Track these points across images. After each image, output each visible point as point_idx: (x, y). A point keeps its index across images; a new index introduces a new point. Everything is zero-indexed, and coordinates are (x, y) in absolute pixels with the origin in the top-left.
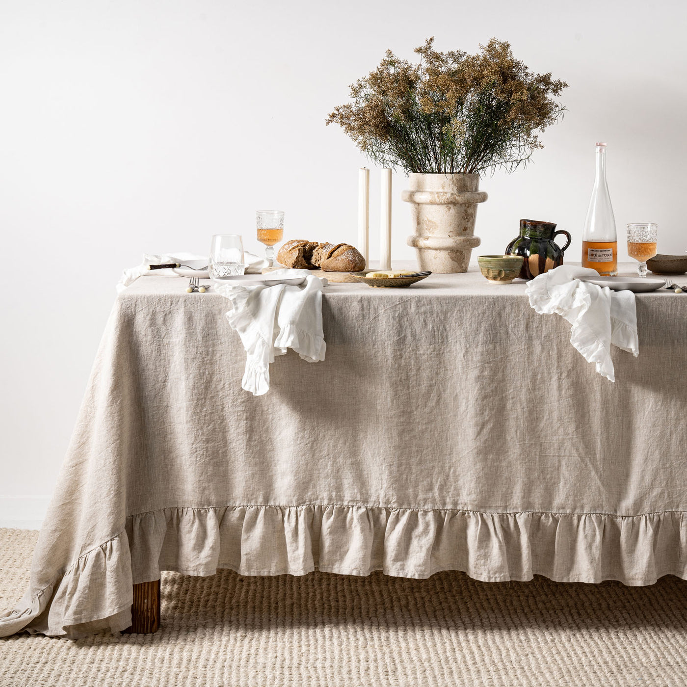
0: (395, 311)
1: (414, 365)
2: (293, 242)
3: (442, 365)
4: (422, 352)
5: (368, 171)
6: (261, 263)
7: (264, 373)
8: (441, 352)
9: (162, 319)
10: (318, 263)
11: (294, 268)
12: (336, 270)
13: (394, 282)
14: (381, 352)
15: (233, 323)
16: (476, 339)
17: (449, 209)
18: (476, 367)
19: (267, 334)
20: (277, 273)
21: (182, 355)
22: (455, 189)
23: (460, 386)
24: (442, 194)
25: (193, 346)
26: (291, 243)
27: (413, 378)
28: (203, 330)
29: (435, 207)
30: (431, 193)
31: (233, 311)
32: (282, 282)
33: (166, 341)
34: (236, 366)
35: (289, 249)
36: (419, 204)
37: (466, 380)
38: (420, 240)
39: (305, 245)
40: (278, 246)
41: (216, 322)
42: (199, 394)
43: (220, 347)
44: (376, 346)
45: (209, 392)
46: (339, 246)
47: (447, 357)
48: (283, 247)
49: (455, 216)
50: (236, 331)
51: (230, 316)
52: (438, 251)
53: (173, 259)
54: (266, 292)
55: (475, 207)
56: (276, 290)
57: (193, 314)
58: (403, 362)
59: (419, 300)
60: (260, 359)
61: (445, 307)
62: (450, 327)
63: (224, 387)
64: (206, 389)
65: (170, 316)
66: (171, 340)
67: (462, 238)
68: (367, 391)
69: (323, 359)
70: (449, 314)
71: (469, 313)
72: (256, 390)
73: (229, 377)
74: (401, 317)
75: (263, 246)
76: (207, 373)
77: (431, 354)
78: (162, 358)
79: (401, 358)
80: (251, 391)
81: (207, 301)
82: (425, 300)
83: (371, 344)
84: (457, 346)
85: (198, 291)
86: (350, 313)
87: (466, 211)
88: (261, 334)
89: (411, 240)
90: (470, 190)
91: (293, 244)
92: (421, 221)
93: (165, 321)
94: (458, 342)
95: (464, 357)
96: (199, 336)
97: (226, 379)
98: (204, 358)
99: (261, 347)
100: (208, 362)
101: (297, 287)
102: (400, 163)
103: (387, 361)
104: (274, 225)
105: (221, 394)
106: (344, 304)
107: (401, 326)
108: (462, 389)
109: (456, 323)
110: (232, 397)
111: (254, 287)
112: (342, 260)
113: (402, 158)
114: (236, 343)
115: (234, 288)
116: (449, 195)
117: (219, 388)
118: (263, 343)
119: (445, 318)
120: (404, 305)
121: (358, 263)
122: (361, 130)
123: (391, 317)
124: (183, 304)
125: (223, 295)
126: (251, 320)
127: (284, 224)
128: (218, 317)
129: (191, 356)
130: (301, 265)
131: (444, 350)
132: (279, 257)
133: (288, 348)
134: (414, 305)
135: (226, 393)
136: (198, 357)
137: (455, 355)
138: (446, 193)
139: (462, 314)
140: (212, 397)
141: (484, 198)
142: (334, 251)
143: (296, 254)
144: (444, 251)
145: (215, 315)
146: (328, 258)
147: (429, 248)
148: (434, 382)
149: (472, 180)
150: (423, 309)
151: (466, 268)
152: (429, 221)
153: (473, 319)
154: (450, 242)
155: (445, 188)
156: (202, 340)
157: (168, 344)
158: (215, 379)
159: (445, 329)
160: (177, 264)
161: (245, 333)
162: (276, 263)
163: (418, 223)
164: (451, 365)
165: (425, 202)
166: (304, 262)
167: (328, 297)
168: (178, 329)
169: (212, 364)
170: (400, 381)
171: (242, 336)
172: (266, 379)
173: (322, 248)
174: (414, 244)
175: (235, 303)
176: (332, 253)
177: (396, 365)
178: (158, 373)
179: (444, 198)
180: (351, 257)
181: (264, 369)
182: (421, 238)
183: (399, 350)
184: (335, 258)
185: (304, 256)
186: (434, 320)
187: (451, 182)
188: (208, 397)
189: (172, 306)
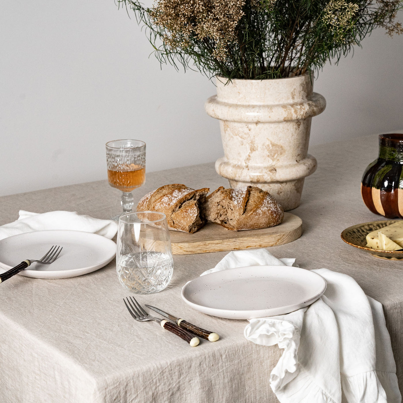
17: (299, 125)
24: (299, 107)
49: (304, 133)
91: (174, 195)
116: (307, 107)
128: (247, 376)
142: (248, 202)
143: (193, 212)
144: (290, 183)
146: (244, 212)
147: (277, 182)
161: (289, 392)
166: (199, 220)
176: (246, 205)
180: (273, 208)
184: (254, 211)
187: (301, 88)
189: (182, 378)
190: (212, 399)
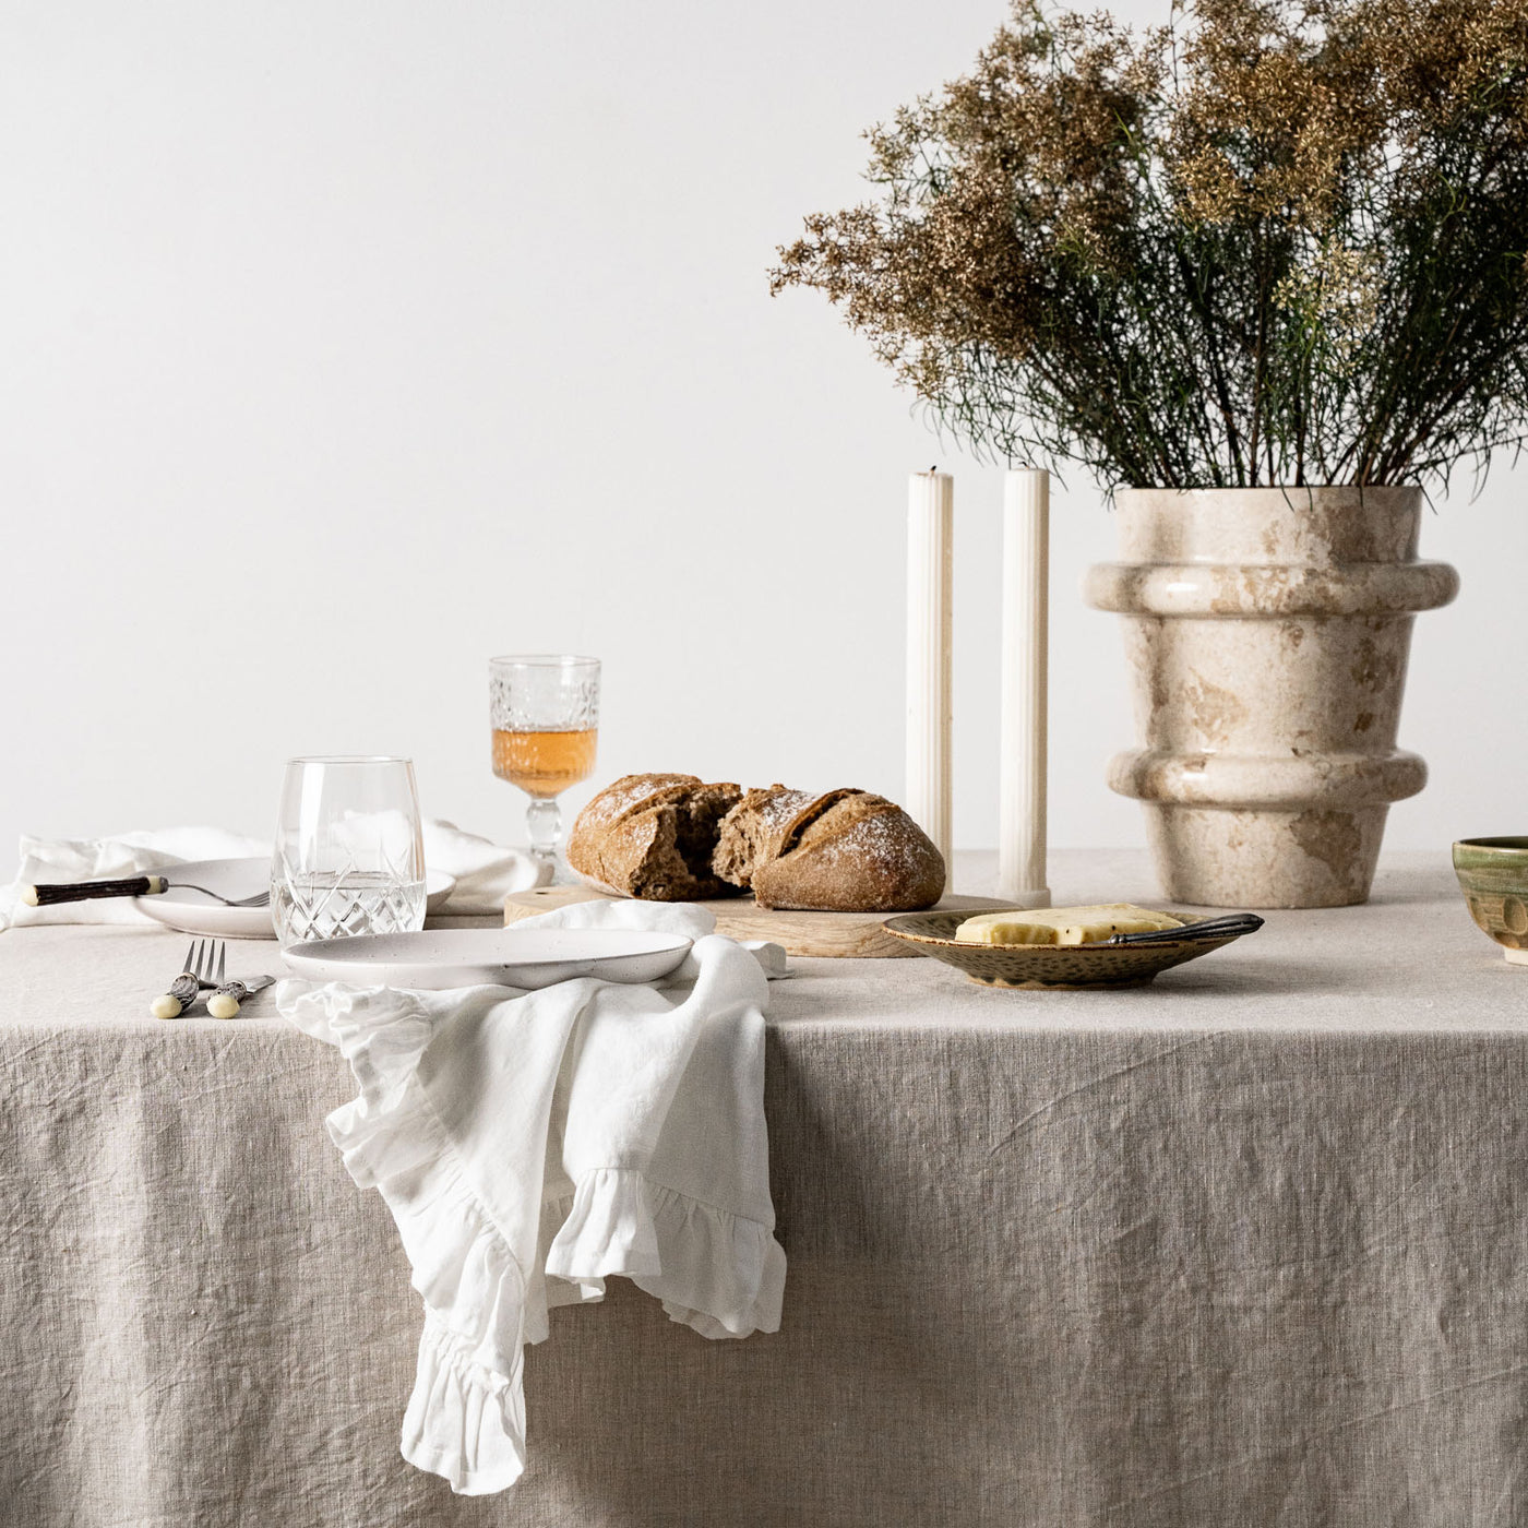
0: (1106, 1107)
1: (1200, 1356)
2: (633, 782)
3: (1336, 1364)
4: (1236, 1300)
5: (948, 482)
6: (503, 868)
7: (501, 1398)
8: (1329, 1301)
9: (45, 1137)
10: (743, 872)
11: (638, 893)
12: (817, 904)
13: (1085, 966)
14: (1043, 1294)
15: (359, 1161)
16: (1503, 1242)
17: (1297, 637)
18: (1506, 1378)
19: (515, 1213)
20: (561, 922)
21: (134, 1302)
22: (1322, 553)
23: (1427, 1461)
24: (1267, 574)
25: (182, 1258)
26: (628, 790)
27: (1196, 1423)
28: (227, 1186)
29: (1232, 629)
30: (1219, 570)
31: (359, 1105)
32: (582, 969)
33: (62, 1237)
34: (374, 1350)
35: (617, 815)
36: (1161, 618)
37: (1454, 1438)
38: (1168, 771)
39: (685, 797)
40: (574, 799)
41: (286, 1153)
42: (210, 1479)
43: (304, 1266)
44: (1020, 1269)
45: (256, 1469)
46: (832, 800)
47: (1359, 1325)
48: (593, 807)
49: (1321, 666)
50: (375, 1193)
51: (348, 1130)
52: (1248, 817)
53: (144, 855)
54: (507, 1016)
55: (1406, 625)
56: (555, 1005)
57: (185, 1115)
58: (1147, 1344)
59: (1224, 1052)
60: (480, 1331)
61: (1349, 1089)
62: (1372, 1182)
63: (324, 1445)
64: (244, 1454)
65: (79, 1124)
66: (86, 1236)
67: (1352, 759)
68: (976, 1475)
69: (772, 1325)
70: (1367, 1124)
71: (1467, 1122)
72: (464, 1466)
73: (347, 1401)
74: (1134, 1133)
75: (516, 797)
76: (246, 1383)
77: (1280, 1309)
78: (48, 1313)
79: (1138, 1323)
80: (443, 1471)
81: (245, 1056)
82: (1247, 1054)
83: (996, 1259)
84: (1410, 1272)
85: (203, 1011)
86: (896, 1114)
87: (1367, 645)
88: (489, 1214)
89: (1128, 767)
90: (1383, 556)
91: (636, 793)
92: (1173, 690)
93: (57, 1149)
94: (1412, 1253)
95: (1443, 1324)
96: (210, 1216)
97: (330, 1408)
98: (230, 1315)
99: (487, 1272)
100: (251, 1331)
101: (648, 993)
102: (1076, 448)
103: (1070, 1339)
104: (562, 715)
105: (309, 1477)
106: (867, 1070)
107: (1136, 1177)
108: (1436, 1481)
109: (1400, 1165)
110: (360, 1495)
111: (455, 996)
112: (847, 859)
113: (1087, 428)
114: (375, 1247)
115: (362, 1003)
116: (1296, 579)
117: (302, 1451)
118: (497, 1252)
119: (1348, 1141)
120: (1151, 1076)
121: (912, 874)
122: (917, 307)
123: (1088, 1134)
124: (137, 1071)
125: (314, 1031)
126: (442, 1144)
127: (602, 707)
128: (297, 1128)
129: (175, 1306)
130: (670, 879)
131: (1343, 1287)
132: (575, 846)
133: (610, 1280)
134: (1196, 1075)
135: (334, 1475)
136: (204, 1309)
137: (1397, 1315)
138: (1284, 569)
139: (1428, 1121)
140: (270, 1494)
141: (1441, 587)
142: (809, 822)
143: (645, 834)
144: (1272, 816)
145: (282, 1118)
146: (785, 851)
147: (1210, 804)
148: (1295, 1440)
149: (1394, 513)
150: (1239, 1099)
151: (1366, 885)
152: (1207, 690)
153: (1488, 1148)
154: (1296, 777)
155: (1279, 548)
156: (226, 1233)
157: (74, 1250)
158: (282, 1410)
159: (1349, 1195)
160: (153, 879)
161: (419, 1203)
162: (566, 869)
163: (1160, 699)
164: (1377, 1362)
165: (1193, 608)
166: (681, 868)
167: (793, 1040)
168: (118, 1184)
169: (268, 1344)
170: (1137, 1429)
171: (404, 1216)
172: (508, 1426)
173: (758, 809)
174: (1143, 784)
175: (367, 1072)
176: (800, 829)
177: (1116, 1360)
178: (27, 1383)
179: (1274, 592)
180: (882, 850)
181: (498, 1382)
182: (1174, 764)
183: (1126, 1287)
184: (815, 850)
185: (680, 844)
186: (1293, 1151)
187: (1305, 525)
188: (248, 1494)
189: (90, 1080)
190: (178, 1160)
